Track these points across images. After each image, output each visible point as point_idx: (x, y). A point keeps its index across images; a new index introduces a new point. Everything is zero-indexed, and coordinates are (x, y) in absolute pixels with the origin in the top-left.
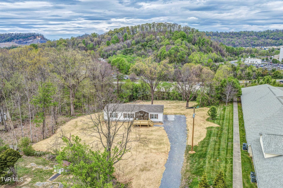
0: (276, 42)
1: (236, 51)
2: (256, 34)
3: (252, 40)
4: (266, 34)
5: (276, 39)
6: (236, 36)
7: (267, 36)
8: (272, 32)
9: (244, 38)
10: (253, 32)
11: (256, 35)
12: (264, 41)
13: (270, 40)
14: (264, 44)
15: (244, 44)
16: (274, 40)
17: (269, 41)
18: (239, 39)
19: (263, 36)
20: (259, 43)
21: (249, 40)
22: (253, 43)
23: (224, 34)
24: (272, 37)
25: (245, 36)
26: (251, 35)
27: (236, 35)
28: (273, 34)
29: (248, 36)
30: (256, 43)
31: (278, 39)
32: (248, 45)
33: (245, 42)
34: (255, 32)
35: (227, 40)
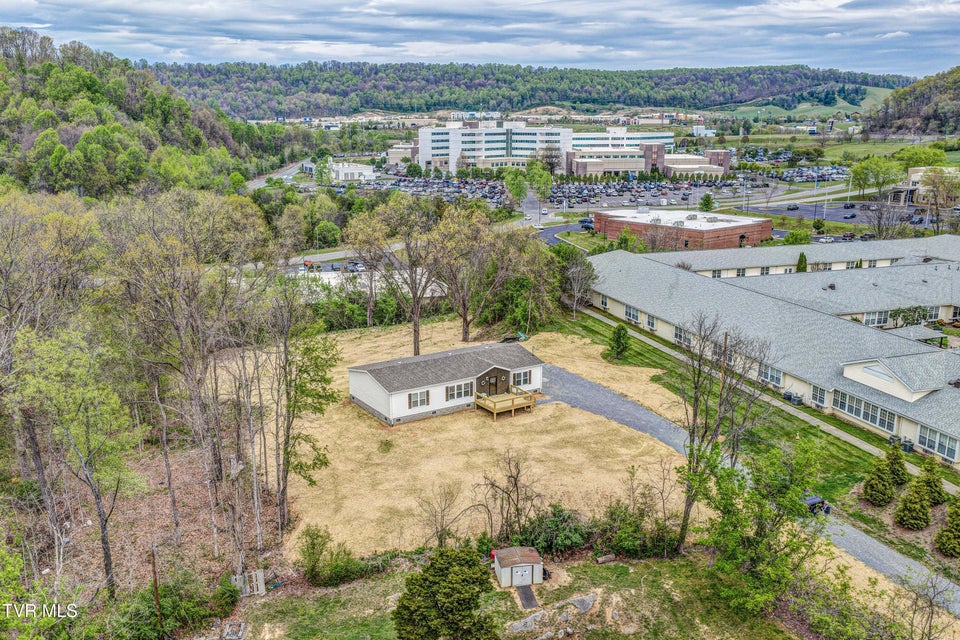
0: (342, 104)
1: (260, 139)
2: (278, 74)
3: (271, 96)
4: (307, 73)
5: (340, 94)
6: (215, 81)
7: (311, 82)
8: (321, 70)
9: (242, 89)
10: (265, 66)
11: (278, 79)
12: (308, 99)
13: (325, 97)
14: (309, 108)
15: (247, 109)
16: (335, 97)
17: (321, 98)
18: (227, 90)
19: (298, 81)
20: (292, 106)
21: (262, 95)
22: (274, 104)
23: (171, 73)
24: (326, 85)
25: (245, 82)
26: (264, 79)
27: (212, 78)
28: (326, 75)
29: (255, 82)
30: (284, 107)
31: (345, 94)
32: (262, 112)
33: (249, 102)
34: (273, 68)
35: (190, 95)
